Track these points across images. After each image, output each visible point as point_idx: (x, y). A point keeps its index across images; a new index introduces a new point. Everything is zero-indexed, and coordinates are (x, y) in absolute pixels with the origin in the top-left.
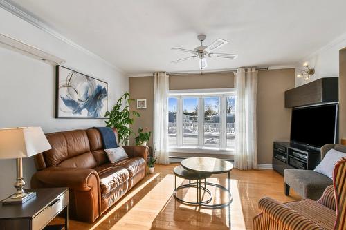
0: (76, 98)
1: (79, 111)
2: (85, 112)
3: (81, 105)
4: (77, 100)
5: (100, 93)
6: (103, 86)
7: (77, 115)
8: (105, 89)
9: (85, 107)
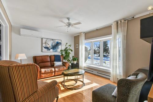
0: (48, 46)
1: (49, 50)
2: (51, 50)
3: (50, 48)
4: (48, 47)
5: (58, 44)
6: (59, 41)
7: (49, 51)
8: (60, 42)
9: (51, 49)
